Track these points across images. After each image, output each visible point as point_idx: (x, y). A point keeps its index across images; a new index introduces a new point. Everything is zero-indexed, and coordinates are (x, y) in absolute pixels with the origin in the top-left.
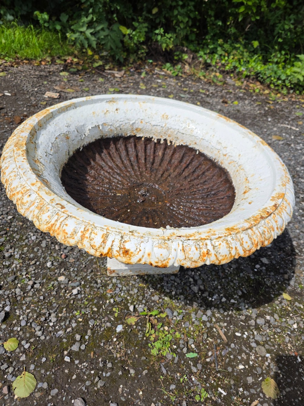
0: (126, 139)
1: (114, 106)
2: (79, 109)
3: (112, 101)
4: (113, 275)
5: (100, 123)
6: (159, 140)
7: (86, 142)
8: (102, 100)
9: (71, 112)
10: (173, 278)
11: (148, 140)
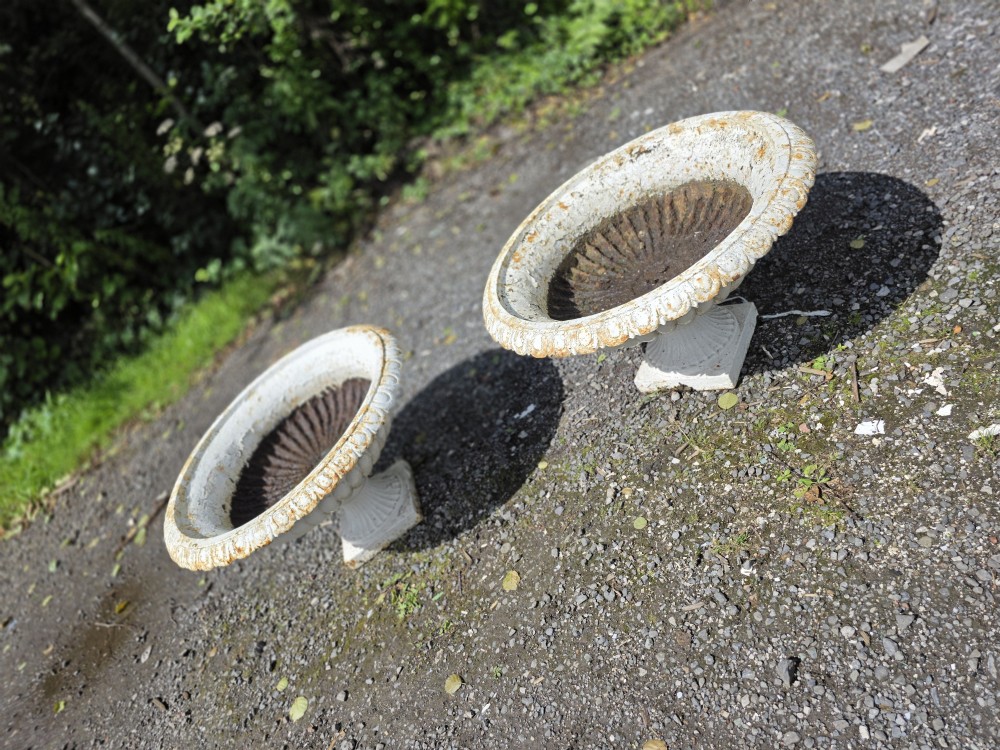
0: (292, 417)
1: (255, 397)
2: (222, 431)
3: (250, 394)
4: (357, 565)
5: (250, 427)
6: (323, 393)
7: (248, 455)
8: (240, 402)
9: (216, 440)
10: (418, 528)
11: (314, 400)
